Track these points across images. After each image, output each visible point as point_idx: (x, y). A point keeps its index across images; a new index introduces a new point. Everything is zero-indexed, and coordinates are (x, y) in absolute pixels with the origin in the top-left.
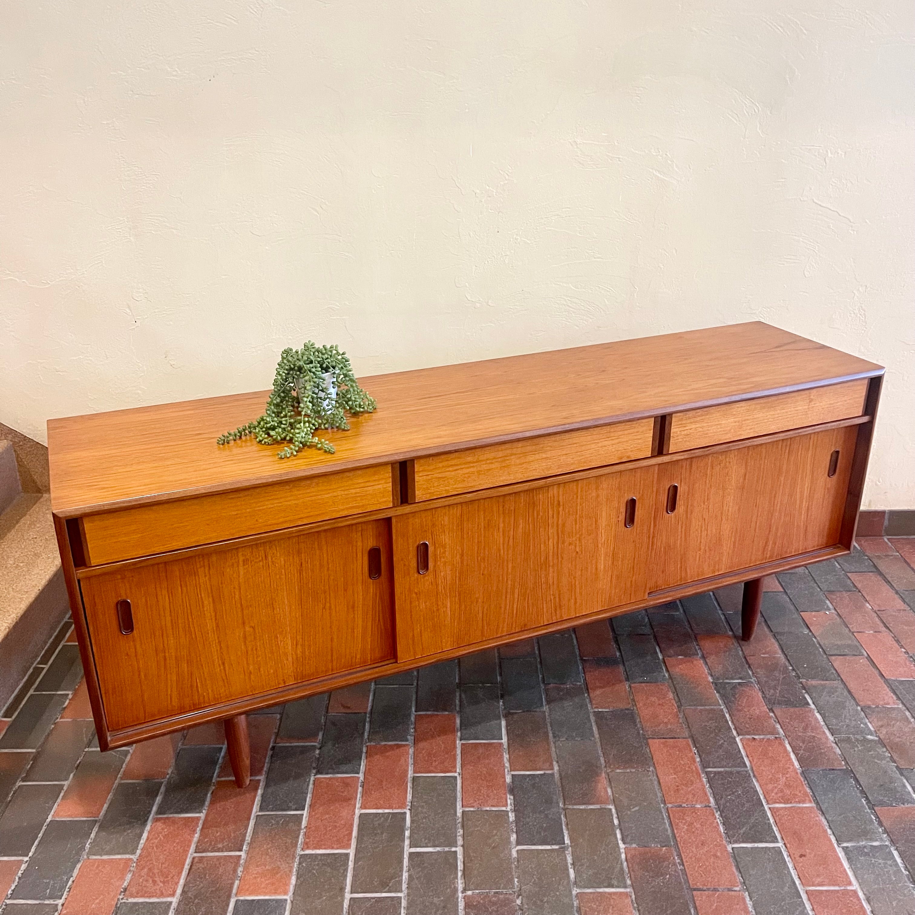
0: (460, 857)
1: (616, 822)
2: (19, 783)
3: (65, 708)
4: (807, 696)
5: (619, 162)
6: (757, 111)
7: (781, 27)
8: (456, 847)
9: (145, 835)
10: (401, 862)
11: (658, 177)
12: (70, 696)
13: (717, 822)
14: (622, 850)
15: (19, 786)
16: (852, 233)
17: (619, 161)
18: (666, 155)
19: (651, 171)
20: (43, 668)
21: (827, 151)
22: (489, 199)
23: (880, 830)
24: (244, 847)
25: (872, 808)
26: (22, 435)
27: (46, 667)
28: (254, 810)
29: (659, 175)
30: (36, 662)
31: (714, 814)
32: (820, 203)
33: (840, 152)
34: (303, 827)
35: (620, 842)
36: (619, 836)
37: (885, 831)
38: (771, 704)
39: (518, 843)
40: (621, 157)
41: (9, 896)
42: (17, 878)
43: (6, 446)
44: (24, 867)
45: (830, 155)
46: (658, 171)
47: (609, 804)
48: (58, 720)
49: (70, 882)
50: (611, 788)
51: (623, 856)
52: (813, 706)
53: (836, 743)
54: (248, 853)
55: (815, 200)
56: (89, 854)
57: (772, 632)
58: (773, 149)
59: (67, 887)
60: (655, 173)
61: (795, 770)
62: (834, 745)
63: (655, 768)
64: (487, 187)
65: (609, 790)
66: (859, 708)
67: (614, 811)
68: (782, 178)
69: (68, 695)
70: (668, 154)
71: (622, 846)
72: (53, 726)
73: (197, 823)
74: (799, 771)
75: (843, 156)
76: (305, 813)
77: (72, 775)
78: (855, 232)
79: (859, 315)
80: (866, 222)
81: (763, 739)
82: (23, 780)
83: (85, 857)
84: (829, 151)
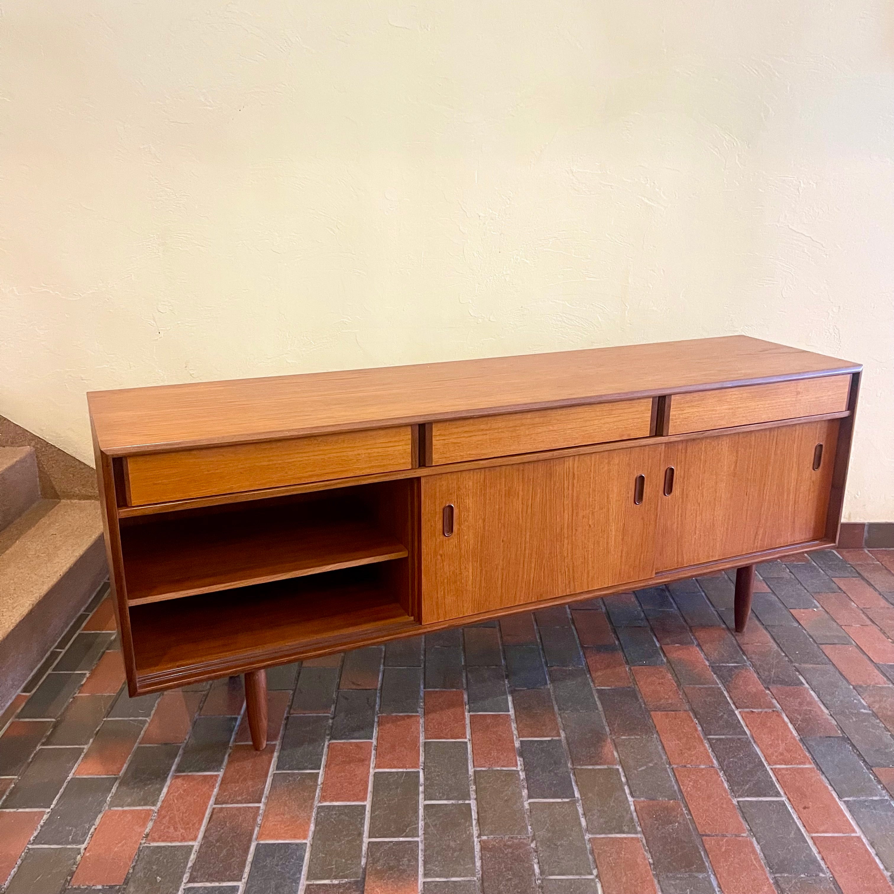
0: (474, 808)
1: (623, 779)
2: (39, 747)
3: (82, 685)
4: (801, 677)
5: (611, 190)
6: (736, 145)
7: (756, 70)
8: (470, 800)
9: (165, 790)
10: (416, 811)
11: (647, 203)
12: (88, 675)
13: (722, 780)
14: (631, 803)
15: (40, 750)
16: (825, 256)
17: (611, 188)
18: (654, 183)
19: (641, 197)
20: (61, 652)
21: (800, 182)
22: (492, 221)
23: (879, 787)
24: (263, 800)
25: (870, 768)
26: (45, 441)
27: (64, 651)
28: (271, 770)
29: (647, 201)
30: (54, 647)
31: (718, 774)
32: (794, 229)
33: (812, 183)
34: (319, 783)
35: (629, 796)
36: (627, 791)
37: (884, 788)
38: (767, 683)
39: (530, 797)
40: (613, 184)
41: (32, 842)
42: (39, 828)
44: (45, 817)
45: (802, 185)
46: (647, 198)
47: (616, 765)
48: (76, 695)
49: (92, 830)
50: (617, 752)
51: (632, 808)
52: (807, 685)
53: (831, 715)
54: (266, 804)
55: (790, 226)
56: (111, 805)
57: (763, 625)
58: (751, 179)
59: (90, 833)
60: (644, 199)
61: (794, 738)
62: (830, 718)
63: (659, 735)
64: (491, 211)
65: (616, 754)
66: (851, 687)
67: (621, 770)
68: (760, 206)
69: (85, 674)
70: (656, 182)
71: (630, 799)
72: (71, 700)
73: (216, 780)
74: (798, 738)
75: (815, 186)
76: (321, 772)
77: (91, 740)
78: (828, 256)
79: (834, 334)
80: (838, 247)
81: (761, 712)
82: (43, 744)
83: (107, 808)
84: (801, 181)
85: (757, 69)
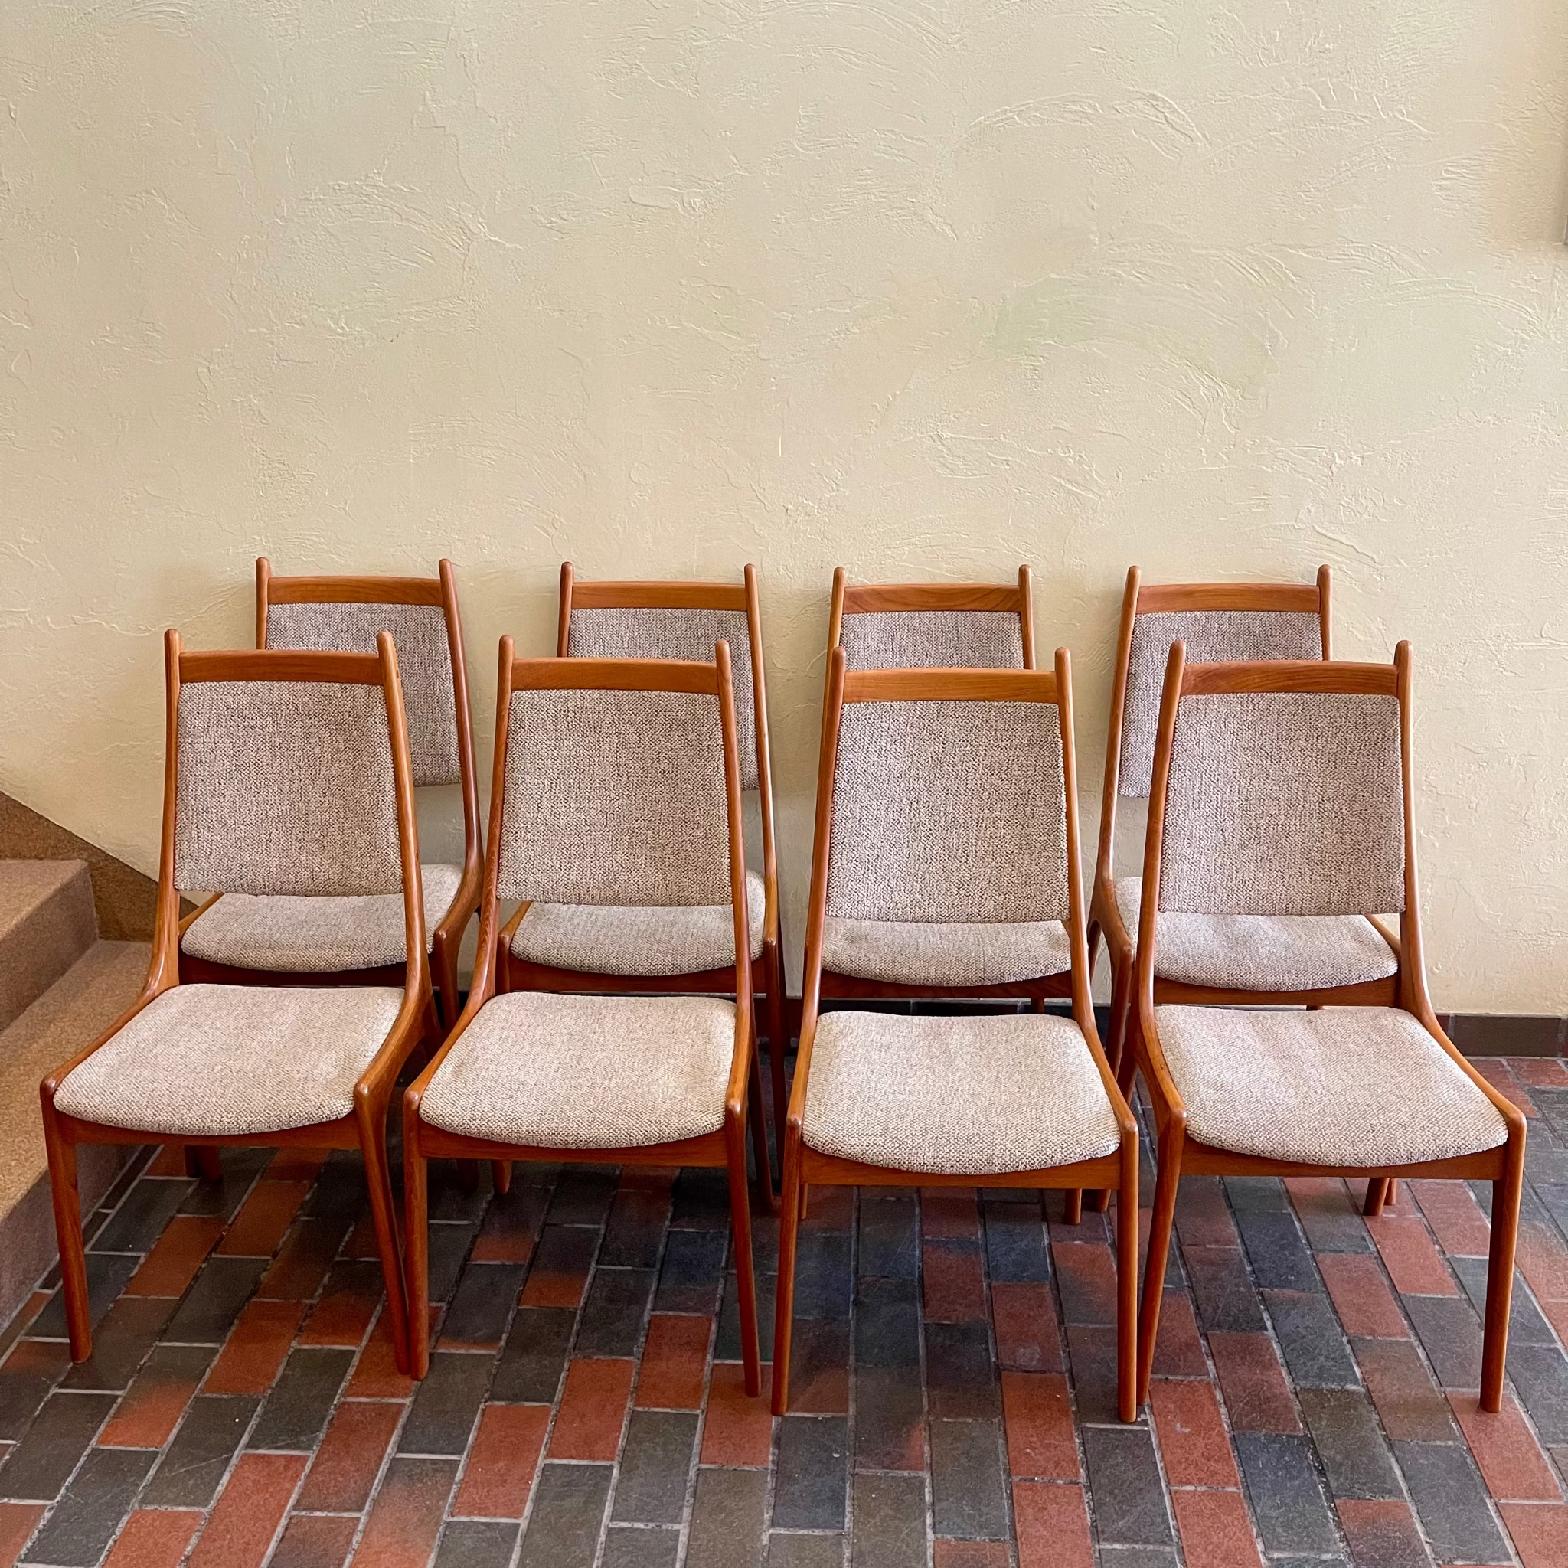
0: (683, 1539)
1: (928, 1498)
2: (52, 1392)
3: (132, 1278)
4: (1266, 1315)
5: (1008, 467)
6: (1221, 394)
7: (1255, 270)
8: (680, 1523)
9: (225, 1479)
10: (594, 1538)
11: (1069, 490)
12: (142, 1260)
13: (1084, 1509)
14: (930, 1544)
15: (54, 1395)
16: (1378, 578)
17: (1008, 464)
18: (1080, 456)
19: (1058, 480)
20: (107, 1215)
21: (1333, 456)
22: (807, 518)
23: (1337, 1535)
24: (367, 1506)
25: (1331, 1498)
26: (103, 852)
27: (112, 1212)
28: (389, 1450)
29: (1070, 486)
30: (97, 1206)
31: (1081, 1496)
32: (1324, 532)
33: (1355, 457)
34: (457, 1479)
35: (929, 1531)
36: (929, 1521)
37: (1345, 1538)
38: (1207, 1324)
39: (773, 1524)
40: (1010, 458)
41: (23, 1557)
42: (36, 1532)
43: (78, 868)
44: (48, 1515)
45: (1338, 460)
46: (1068, 481)
47: (922, 1470)
48: (120, 1296)
49: (111, 1543)
50: (930, 1446)
51: (930, 1552)
52: (1271, 1332)
53: (1296, 1393)
54: (370, 1515)
55: (1317, 528)
56: (143, 1502)
57: (1231, 1207)
58: (1249, 450)
59: (106, 1549)
60: (1063, 482)
61: (1221, 1434)
62: (1292, 1396)
63: (1004, 1419)
64: (805, 502)
65: (926, 1448)
66: (1345, 1339)
67: (928, 1483)
68: (1264, 494)
69: (139, 1258)
70: (1083, 455)
71: (930, 1536)
72: (112, 1305)
73: (303, 1466)
74: (1228, 1436)
75: (1359, 463)
76: (463, 1459)
77: (130, 1383)
78: (1383, 578)
80: (1399, 563)
81: (1182, 1381)
82: (61, 1386)
83: (136, 1507)
84: (1336, 454)
85: (1257, 269)
